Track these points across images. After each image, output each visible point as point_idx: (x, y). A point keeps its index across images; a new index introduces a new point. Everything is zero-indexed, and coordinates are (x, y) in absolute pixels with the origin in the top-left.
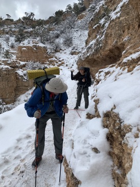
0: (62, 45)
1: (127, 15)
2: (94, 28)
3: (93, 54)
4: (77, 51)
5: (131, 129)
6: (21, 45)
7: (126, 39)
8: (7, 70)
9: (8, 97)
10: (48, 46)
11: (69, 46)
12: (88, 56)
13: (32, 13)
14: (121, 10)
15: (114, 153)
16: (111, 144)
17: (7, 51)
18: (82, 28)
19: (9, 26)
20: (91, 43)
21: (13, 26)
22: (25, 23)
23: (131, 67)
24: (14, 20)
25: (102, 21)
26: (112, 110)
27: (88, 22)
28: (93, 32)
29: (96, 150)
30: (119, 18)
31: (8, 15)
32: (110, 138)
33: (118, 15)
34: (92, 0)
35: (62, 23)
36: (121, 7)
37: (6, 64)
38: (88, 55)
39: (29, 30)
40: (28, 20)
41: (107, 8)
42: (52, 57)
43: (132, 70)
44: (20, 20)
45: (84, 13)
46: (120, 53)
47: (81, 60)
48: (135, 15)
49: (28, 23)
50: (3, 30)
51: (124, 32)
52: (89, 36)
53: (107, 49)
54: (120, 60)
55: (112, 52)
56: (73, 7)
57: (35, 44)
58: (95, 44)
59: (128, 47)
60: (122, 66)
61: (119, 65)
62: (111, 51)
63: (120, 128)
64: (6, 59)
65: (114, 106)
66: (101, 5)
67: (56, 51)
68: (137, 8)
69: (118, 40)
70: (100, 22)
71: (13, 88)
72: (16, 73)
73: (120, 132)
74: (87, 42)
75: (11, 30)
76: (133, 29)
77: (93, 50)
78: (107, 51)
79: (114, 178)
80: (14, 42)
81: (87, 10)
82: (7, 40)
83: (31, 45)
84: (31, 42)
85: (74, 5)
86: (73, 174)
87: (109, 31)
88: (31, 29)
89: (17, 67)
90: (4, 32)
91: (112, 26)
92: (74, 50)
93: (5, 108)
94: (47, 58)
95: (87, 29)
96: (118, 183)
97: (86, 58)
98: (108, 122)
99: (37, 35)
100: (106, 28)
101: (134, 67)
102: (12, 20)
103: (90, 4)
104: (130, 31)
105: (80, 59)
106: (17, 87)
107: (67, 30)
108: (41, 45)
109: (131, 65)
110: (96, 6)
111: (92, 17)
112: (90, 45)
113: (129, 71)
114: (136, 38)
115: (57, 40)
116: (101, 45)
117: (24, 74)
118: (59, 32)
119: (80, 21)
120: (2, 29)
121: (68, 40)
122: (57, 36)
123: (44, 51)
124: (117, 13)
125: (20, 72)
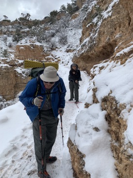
0: (57, 44)
1: (118, 14)
2: (87, 26)
3: (88, 51)
4: (72, 49)
5: (125, 106)
6: (19, 44)
7: (117, 36)
8: (6, 68)
9: (7, 94)
10: (45, 45)
11: (64, 44)
12: (83, 54)
13: (28, 14)
14: (112, 10)
15: (112, 130)
16: (109, 123)
17: (6, 51)
18: (76, 27)
19: (6, 27)
20: (85, 41)
21: (10, 26)
22: (21, 24)
23: (124, 60)
24: (12, 21)
25: (95, 20)
26: (109, 95)
27: (82, 21)
28: (87, 31)
29: (97, 129)
30: (111, 17)
31: (5, 16)
32: (108, 118)
33: (110, 14)
34: (84, 1)
35: (57, 22)
36: (112, 7)
37: (5, 62)
38: (83, 52)
39: (26, 30)
40: (24, 21)
41: (99, 8)
42: (49, 55)
43: (125, 62)
44: (16, 20)
45: (77, 13)
46: (113, 49)
48: (125, 14)
49: (25, 23)
50: (1, 31)
51: (115, 29)
52: (83, 34)
53: (100, 45)
54: (113, 55)
55: (105, 49)
56: (66, 7)
57: (32, 43)
58: (89, 42)
59: (120, 43)
60: (116, 60)
61: (113, 59)
62: (104, 47)
63: (116, 108)
64: (5, 58)
65: (111, 91)
66: (93, 5)
67: (52, 49)
68: (126, 7)
69: (111, 38)
70: (93, 21)
71: (13, 86)
72: (15, 71)
73: (117, 112)
74: (81, 40)
75: (8, 31)
76: (124, 27)
77: (88, 48)
78: (100, 47)
79: (112, 151)
80: (11, 42)
81: (81, 10)
82: (5, 40)
83: (28, 44)
84: (28, 41)
85: (68, 5)
86: (78, 150)
87: (102, 29)
88: (28, 29)
89: (16, 65)
90: (2, 33)
91: (104, 24)
92: (69, 48)
93: (5, 105)
94: (44, 56)
95: (80, 28)
96: (116, 153)
97: (81, 55)
98: (106, 106)
99: (34, 34)
100: (99, 26)
101: (126, 60)
102: (9, 21)
103: (82, 4)
104: (121, 29)
105: (75, 56)
106: (16, 84)
107: (62, 29)
108: (38, 44)
109: (124, 58)
110: (88, 6)
111: (85, 17)
112: (84, 43)
113: (121, 64)
114: (127, 35)
115: (53, 39)
116: (94, 42)
117: (23, 72)
118: (54, 31)
119: (74, 21)
121: (63, 39)
122: (53, 35)
123: (41, 49)
124: (109, 12)
125: (19, 70)
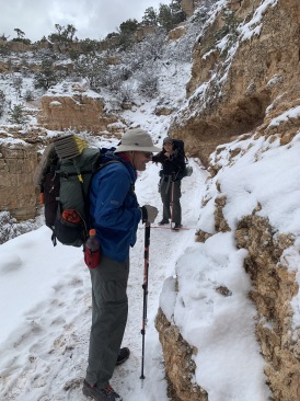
0: (136, 95)
1: (276, 30)
2: (204, 57)
3: (204, 114)
4: (169, 107)
5: (293, 240)
6: (49, 94)
7: (273, 80)
8: (19, 148)
9: (21, 205)
10: (107, 97)
11: (151, 97)
12: (192, 118)
13: (70, 27)
14: (262, 20)
15: (259, 294)
16: (253, 278)
17: (18, 109)
18: (179, 58)
19: (21, 55)
20: (198, 90)
21: (30, 54)
22: (55, 48)
23: (287, 135)
24: (33, 42)
25: (222, 44)
26: (254, 213)
27: (191, 46)
28: (203, 66)
29: (224, 291)
30: (258, 37)
31: (18, 30)
32: (251, 266)
33: (257, 30)
35: (136, 46)
36: (263, 14)
37: (16, 133)
38: (193, 114)
39: (65, 62)
40: (62, 41)
41: (232, 16)
42: (116, 121)
43: (290, 140)
44: (44, 40)
45: (182, 27)
46: (261, 109)
47: (177, 126)
48: (291, 30)
49: (63, 47)
50: (9, 63)
51: (268, 65)
52: (194, 74)
53: (233, 101)
54: (262, 123)
55: (244, 109)
56: (158, 13)
57: (78, 93)
58: (208, 92)
59: (279, 97)
60: (269, 134)
61: (262, 132)
62: (242, 106)
63: (270, 244)
64: (17, 126)
65: (259, 205)
66: (219, 8)
67: (124, 107)
68: (296, 16)
69: (257, 84)
70: (219, 45)
71: (33, 188)
72: (39, 154)
73: (271, 252)
74: (189, 88)
75: (25, 63)
76: (288, 60)
77: (204, 106)
78: (234, 105)
79: (259, 340)
80: (32, 89)
81: (190, 19)
82: (18, 84)
83: (70, 94)
84: (70, 88)
85: (161, 9)
86: (180, 337)
87: (238, 64)
88: (69, 61)
89: (40, 142)
90: (11, 68)
91: (243, 53)
92: (162, 106)
93: (15, 231)
94: (104, 122)
95: (188, 60)
96: (269, 346)
97: (189, 122)
98: (246, 238)
99: (82, 72)
100: (231, 57)
101: (294, 135)
102: (27, 42)
103: (194, 7)
104: (282, 64)
105: (175, 125)
107: (146, 63)
108: (91, 94)
109: (287, 131)
110: (208, 11)
111: (200, 35)
112: (196, 94)
113: (283, 143)
114: (295, 78)
115: (126, 84)
116: (220, 93)
118: (129, 67)
119: (173, 44)
120: (6, 60)
121: (149, 84)
122: (126, 76)
123: (98, 107)
124: (254, 26)
